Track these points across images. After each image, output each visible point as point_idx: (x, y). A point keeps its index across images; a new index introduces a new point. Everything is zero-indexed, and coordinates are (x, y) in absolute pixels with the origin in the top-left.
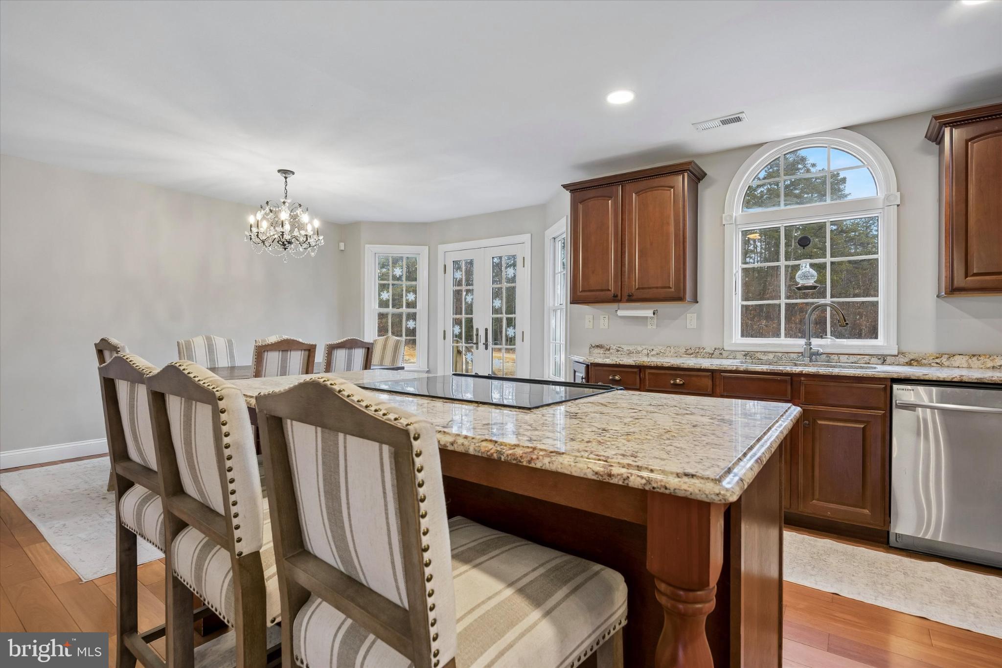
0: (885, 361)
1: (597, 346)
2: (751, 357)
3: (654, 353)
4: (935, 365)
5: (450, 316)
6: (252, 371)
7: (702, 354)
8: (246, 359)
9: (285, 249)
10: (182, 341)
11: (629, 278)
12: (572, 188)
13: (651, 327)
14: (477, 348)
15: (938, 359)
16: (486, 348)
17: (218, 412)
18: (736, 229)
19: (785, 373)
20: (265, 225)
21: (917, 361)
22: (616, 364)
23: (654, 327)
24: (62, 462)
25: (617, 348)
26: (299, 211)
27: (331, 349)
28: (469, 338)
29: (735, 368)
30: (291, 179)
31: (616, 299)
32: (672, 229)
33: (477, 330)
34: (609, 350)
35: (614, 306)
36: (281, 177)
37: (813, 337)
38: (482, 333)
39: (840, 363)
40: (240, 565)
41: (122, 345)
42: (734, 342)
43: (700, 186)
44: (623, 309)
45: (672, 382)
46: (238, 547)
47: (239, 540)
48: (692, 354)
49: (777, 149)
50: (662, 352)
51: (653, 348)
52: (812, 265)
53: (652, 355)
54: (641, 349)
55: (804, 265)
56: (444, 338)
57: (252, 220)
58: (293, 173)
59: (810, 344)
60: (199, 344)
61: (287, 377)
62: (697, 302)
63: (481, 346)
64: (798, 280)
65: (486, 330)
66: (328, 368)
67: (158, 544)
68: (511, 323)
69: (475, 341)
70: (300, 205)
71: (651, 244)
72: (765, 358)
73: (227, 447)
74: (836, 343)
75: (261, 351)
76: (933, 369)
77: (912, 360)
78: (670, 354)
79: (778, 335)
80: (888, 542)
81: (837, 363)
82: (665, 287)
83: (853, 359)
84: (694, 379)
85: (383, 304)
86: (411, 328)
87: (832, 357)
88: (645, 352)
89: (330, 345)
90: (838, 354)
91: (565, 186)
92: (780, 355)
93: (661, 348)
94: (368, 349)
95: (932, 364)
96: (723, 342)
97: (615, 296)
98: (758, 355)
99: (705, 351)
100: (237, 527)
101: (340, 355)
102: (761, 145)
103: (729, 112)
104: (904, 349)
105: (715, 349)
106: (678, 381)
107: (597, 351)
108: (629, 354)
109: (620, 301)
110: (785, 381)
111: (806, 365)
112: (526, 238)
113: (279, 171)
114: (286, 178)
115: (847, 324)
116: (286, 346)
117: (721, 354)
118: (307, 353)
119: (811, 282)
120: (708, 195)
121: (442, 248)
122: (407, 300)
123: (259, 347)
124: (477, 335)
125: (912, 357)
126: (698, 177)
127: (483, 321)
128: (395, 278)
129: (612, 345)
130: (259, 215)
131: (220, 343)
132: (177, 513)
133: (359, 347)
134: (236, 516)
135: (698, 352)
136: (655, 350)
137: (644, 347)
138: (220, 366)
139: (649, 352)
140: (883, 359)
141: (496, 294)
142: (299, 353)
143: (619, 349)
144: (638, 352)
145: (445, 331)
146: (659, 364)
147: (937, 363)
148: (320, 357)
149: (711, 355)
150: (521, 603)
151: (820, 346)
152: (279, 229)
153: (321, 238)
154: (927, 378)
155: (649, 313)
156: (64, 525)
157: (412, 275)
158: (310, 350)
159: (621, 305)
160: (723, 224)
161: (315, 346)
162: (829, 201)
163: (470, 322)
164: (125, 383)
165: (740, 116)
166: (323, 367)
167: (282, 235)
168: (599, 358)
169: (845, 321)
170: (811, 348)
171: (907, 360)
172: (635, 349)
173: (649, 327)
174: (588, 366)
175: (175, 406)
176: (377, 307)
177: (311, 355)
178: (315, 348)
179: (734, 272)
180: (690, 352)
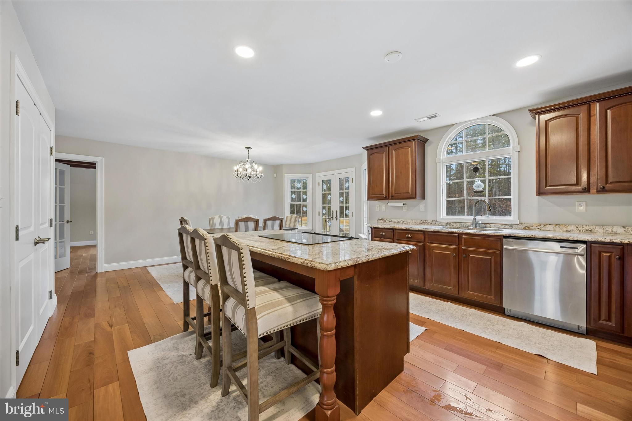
0: (512, 227)
1: (381, 219)
2: (449, 225)
3: (405, 222)
4: (537, 229)
5: (321, 205)
6: (234, 230)
8: (233, 225)
9: (248, 180)
10: (210, 218)
11: (391, 188)
12: (368, 148)
13: (404, 210)
14: (333, 220)
15: (539, 227)
16: (337, 220)
17: (205, 243)
18: (443, 165)
19: (455, 233)
20: (241, 170)
21: (528, 227)
22: (383, 228)
23: (406, 211)
24: (169, 264)
25: (390, 220)
26: (254, 164)
27: (266, 221)
28: (329, 215)
29: (433, 230)
30: (250, 150)
31: (386, 198)
32: (410, 166)
33: (333, 211)
34: (386, 221)
35: (387, 201)
36: (246, 150)
37: (477, 216)
38: (335, 213)
39: (491, 228)
40: (212, 287)
41: (188, 220)
42: (442, 217)
43: (426, 145)
44: (390, 203)
45: (407, 236)
46: (211, 282)
47: (211, 280)
48: (422, 223)
49: (461, 126)
50: (409, 222)
51: (405, 220)
52: (481, 181)
53: (405, 224)
55: (477, 181)
56: (319, 215)
57: (235, 168)
58: (251, 148)
59: (475, 219)
60: (217, 218)
61: (257, 231)
62: (425, 199)
63: (335, 219)
64: (474, 188)
65: (337, 211)
66: (264, 228)
67: (194, 285)
68: (347, 208)
69: (332, 217)
70: (254, 162)
71: (401, 173)
72: (455, 225)
73: (208, 253)
74: (490, 218)
75: (237, 222)
76: (536, 231)
77: (526, 227)
78: (413, 223)
79: (464, 215)
80: (504, 313)
81: (489, 228)
82: (407, 193)
83: (497, 226)
84: (416, 235)
85: (292, 200)
86: (305, 211)
87: (487, 225)
88: (402, 222)
89: (265, 219)
90: (489, 224)
91: (364, 148)
92: (462, 224)
93: (408, 220)
94: (281, 220)
95: (536, 229)
96: (436, 218)
97: (386, 197)
98: (452, 224)
99: (428, 222)
100: (211, 277)
101: (269, 223)
102: (454, 125)
103: (431, 113)
104: (522, 221)
105: (433, 221)
106: (409, 235)
107: (381, 221)
108: (395, 223)
109: (388, 199)
110: (455, 236)
111: (472, 229)
112: (353, 169)
113: (246, 148)
114: (248, 150)
115: (491, 210)
116: (247, 220)
117: (435, 223)
118: (256, 222)
119: (480, 189)
120: (429, 149)
121: (317, 175)
122: (303, 198)
123: (237, 220)
124: (333, 214)
125: (526, 226)
126: (425, 141)
127: (335, 207)
128: (298, 188)
129: (388, 219)
130: (238, 167)
131: (224, 218)
132: (198, 274)
133: (277, 220)
134: (210, 273)
135: (425, 222)
137: (401, 220)
138: (225, 227)
140: (512, 226)
141: (341, 195)
142: (252, 222)
144: (398, 222)
145: (319, 212)
146: (401, 228)
147: (538, 228)
148: (261, 224)
149: (431, 224)
150: (285, 301)
151: (481, 220)
152: (245, 172)
153: (262, 174)
154: (519, 235)
155: (402, 204)
156: (169, 286)
157: (305, 187)
158: (257, 221)
159: (390, 201)
160: (436, 162)
161: (259, 219)
162: (487, 150)
163: (330, 208)
164: (185, 234)
165: (436, 115)
166: (262, 228)
167: (247, 174)
168: (380, 225)
169: (490, 208)
170: (476, 221)
171: (523, 227)
173: (402, 211)
174: (372, 228)
175: (197, 241)
176: (290, 202)
177: (258, 223)
178: (259, 221)
179: (442, 184)
180: (422, 222)
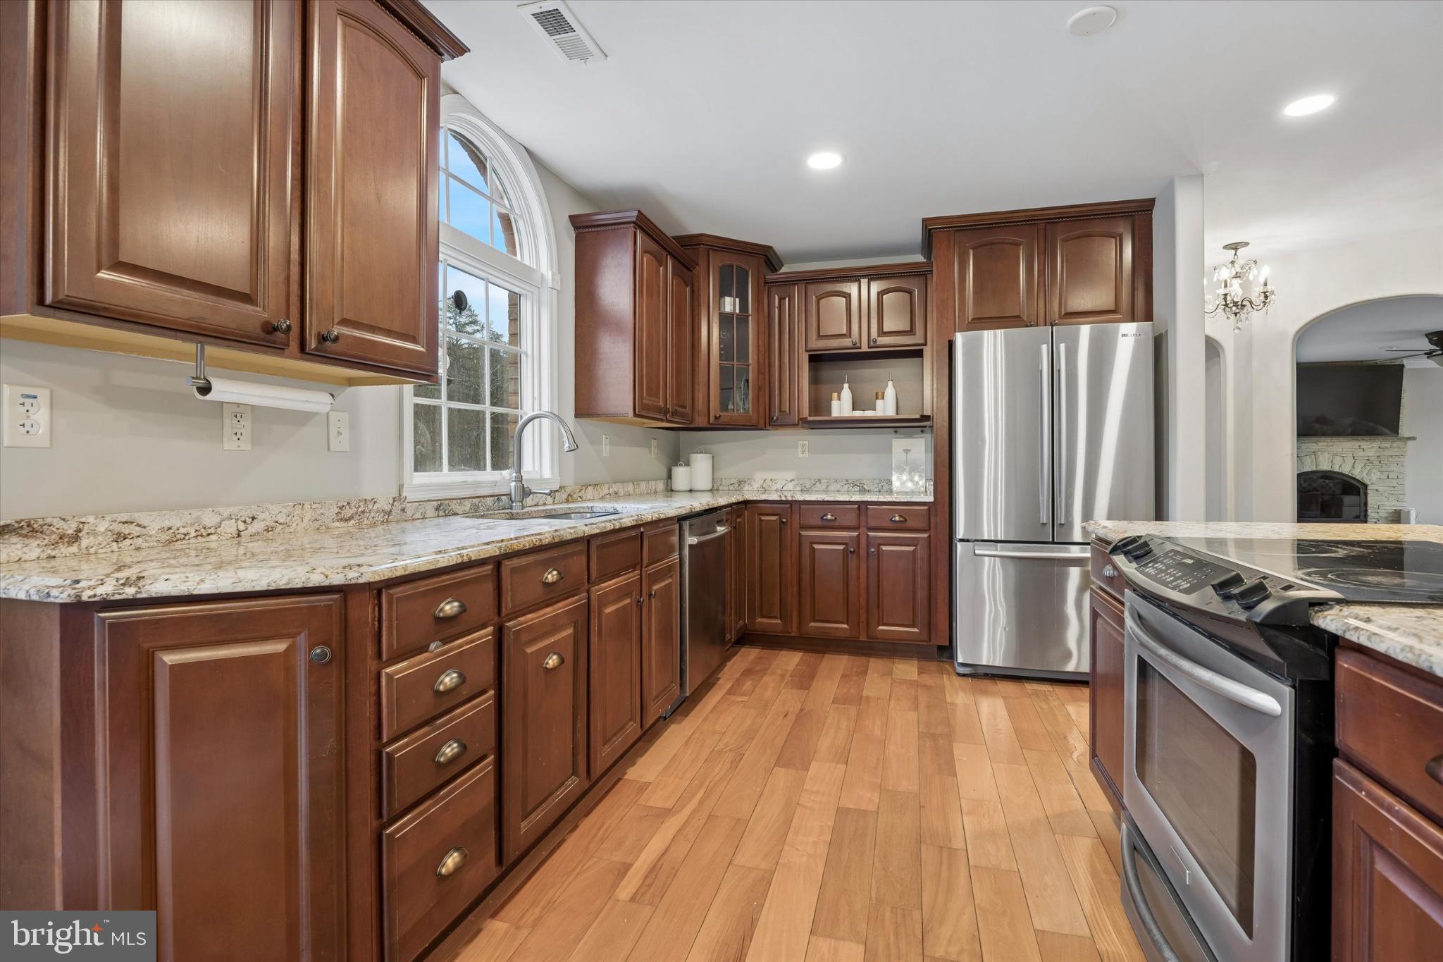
2: (445, 512)
3: (257, 527)
7: (372, 515)
13: (236, 444)
15: (581, 492)
23: (246, 446)
25: (118, 528)
45: (545, 579)
48: (351, 518)
50: (281, 521)
51: (254, 513)
54: (216, 519)
72: (461, 510)
77: (569, 495)
78: (303, 525)
88: (230, 527)
92: (476, 502)
93: (275, 509)
98: (453, 505)
99: (377, 506)
105: (394, 501)
108: (169, 542)
117: (403, 510)
125: (569, 492)
129: (91, 519)
135: (363, 512)
136: (261, 516)
139: (242, 527)
143: (126, 529)
149: (388, 516)
171: (566, 495)
172: (192, 525)
173: (230, 444)
180: (348, 512)
